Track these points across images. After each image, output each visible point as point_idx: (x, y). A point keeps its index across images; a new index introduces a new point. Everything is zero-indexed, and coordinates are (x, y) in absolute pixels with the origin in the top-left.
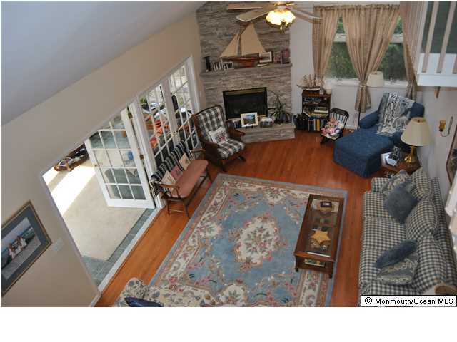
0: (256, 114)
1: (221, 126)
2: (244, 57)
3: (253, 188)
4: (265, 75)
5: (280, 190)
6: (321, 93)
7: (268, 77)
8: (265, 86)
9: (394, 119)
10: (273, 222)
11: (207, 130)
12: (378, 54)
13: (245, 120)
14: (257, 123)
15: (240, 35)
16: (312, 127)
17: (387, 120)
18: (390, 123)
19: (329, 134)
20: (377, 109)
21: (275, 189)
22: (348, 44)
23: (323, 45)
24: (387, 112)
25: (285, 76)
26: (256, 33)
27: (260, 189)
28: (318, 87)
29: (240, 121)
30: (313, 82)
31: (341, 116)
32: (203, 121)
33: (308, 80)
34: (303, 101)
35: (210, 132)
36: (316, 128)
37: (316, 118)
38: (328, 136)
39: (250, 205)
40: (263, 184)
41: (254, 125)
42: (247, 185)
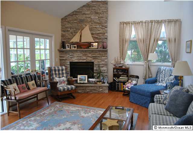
0: (86, 76)
1: (64, 76)
2: (82, 43)
3: (74, 109)
4: (93, 55)
5: (91, 110)
6: (123, 67)
7: (94, 56)
8: (93, 61)
9: (166, 79)
10: (79, 126)
11: (54, 76)
12: (153, 45)
13: (80, 79)
14: (86, 82)
15: (81, 31)
16: (118, 88)
17: (162, 80)
18: (164, 82)
19: (127, 87)
20: (155, 76)
21: (88, 110)
22: (138, 41)
23: (124, 42)
24: (161, 76)
25: (104, 56)
26: (90, 33)
27: (78, 109)
28: (122, 64)
29: (77, 80)
30: (119, 61)
31: (135, 79)
32: (53, 70)
33: (117, 60)
34: (114, 72)
35: (56, 78)
36: (121, 89)
37: (121, 82)
38: (127, 89)
39: (67, 116)
40: (81, 108)
41: (85, 82)
42: (71, 107)
